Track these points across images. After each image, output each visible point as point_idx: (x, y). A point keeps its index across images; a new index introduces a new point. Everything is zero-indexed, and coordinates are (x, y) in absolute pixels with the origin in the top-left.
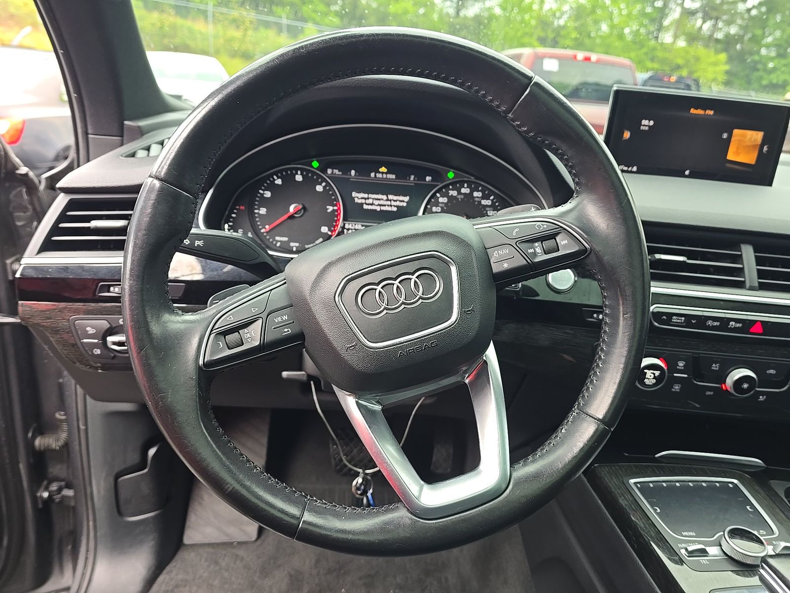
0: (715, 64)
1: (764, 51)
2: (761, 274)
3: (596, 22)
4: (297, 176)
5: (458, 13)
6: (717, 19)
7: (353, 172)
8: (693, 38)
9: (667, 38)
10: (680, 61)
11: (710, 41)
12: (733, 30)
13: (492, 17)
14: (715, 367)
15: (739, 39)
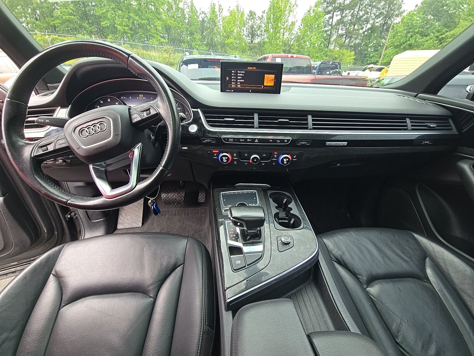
0: (350, 56)
1: (369, 49)
2: (259, 123)
3: (305, 42)
4: (108, 100)
5: (252, 41)
6: (351, 37)
7: (130, 97)
8: (341, 46)
9: (332, 47)
10: (336, 56)
11: (349, 47)
12: (357, 41)
13: (264, 43)
14: (246, 155)
15: (359, 45)
